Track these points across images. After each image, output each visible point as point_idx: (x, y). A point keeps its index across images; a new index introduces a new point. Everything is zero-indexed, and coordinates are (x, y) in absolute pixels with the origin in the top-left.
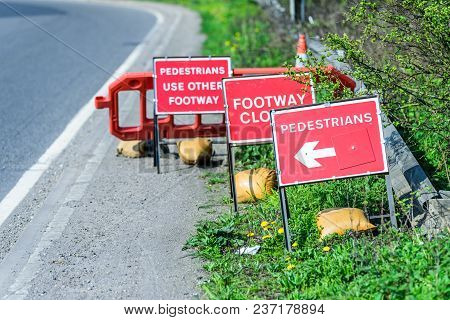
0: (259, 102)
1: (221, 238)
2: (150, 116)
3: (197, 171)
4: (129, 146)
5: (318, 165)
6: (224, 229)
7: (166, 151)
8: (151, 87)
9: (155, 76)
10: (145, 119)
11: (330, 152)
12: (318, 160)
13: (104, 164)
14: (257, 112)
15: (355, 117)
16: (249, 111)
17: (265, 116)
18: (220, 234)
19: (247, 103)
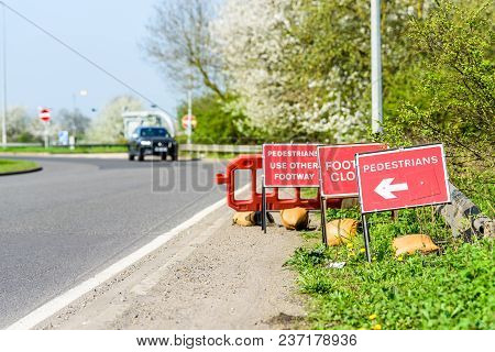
0: (346, 165)
1: (314, 257)
2: (259, 191)
3: (295, 233)
4: (243, 217)
5: (393, 196)
6: (316, 251)
7: (271, 221)
8: (260, 167)
9: (263, 157)
10: (256, 195)
11: (404, 187)
12: (392, 192)
13: (223, 228)
14: (345, 172)
15: (424, 159)
16: (338, 172)
17: (351, 176)
18: (313, 254)
19: (337, 165)
